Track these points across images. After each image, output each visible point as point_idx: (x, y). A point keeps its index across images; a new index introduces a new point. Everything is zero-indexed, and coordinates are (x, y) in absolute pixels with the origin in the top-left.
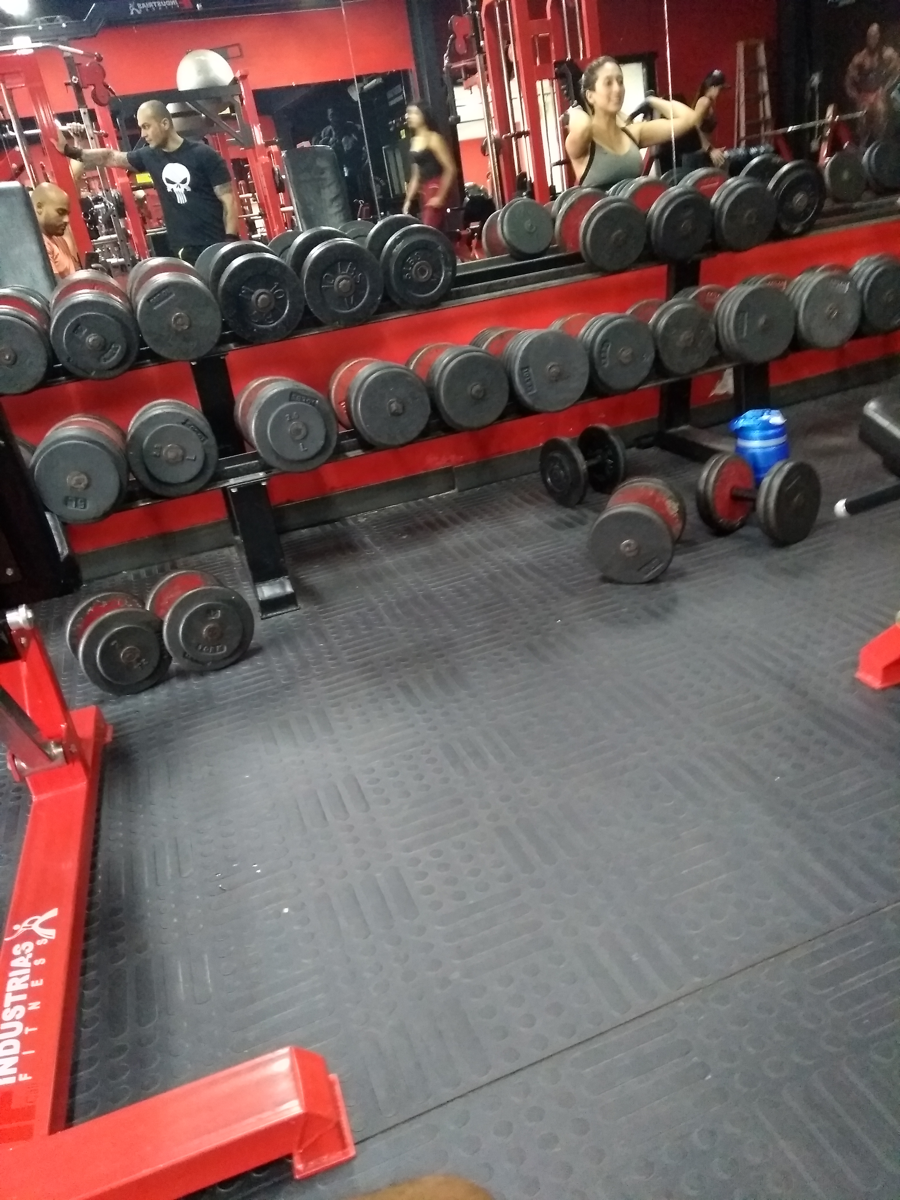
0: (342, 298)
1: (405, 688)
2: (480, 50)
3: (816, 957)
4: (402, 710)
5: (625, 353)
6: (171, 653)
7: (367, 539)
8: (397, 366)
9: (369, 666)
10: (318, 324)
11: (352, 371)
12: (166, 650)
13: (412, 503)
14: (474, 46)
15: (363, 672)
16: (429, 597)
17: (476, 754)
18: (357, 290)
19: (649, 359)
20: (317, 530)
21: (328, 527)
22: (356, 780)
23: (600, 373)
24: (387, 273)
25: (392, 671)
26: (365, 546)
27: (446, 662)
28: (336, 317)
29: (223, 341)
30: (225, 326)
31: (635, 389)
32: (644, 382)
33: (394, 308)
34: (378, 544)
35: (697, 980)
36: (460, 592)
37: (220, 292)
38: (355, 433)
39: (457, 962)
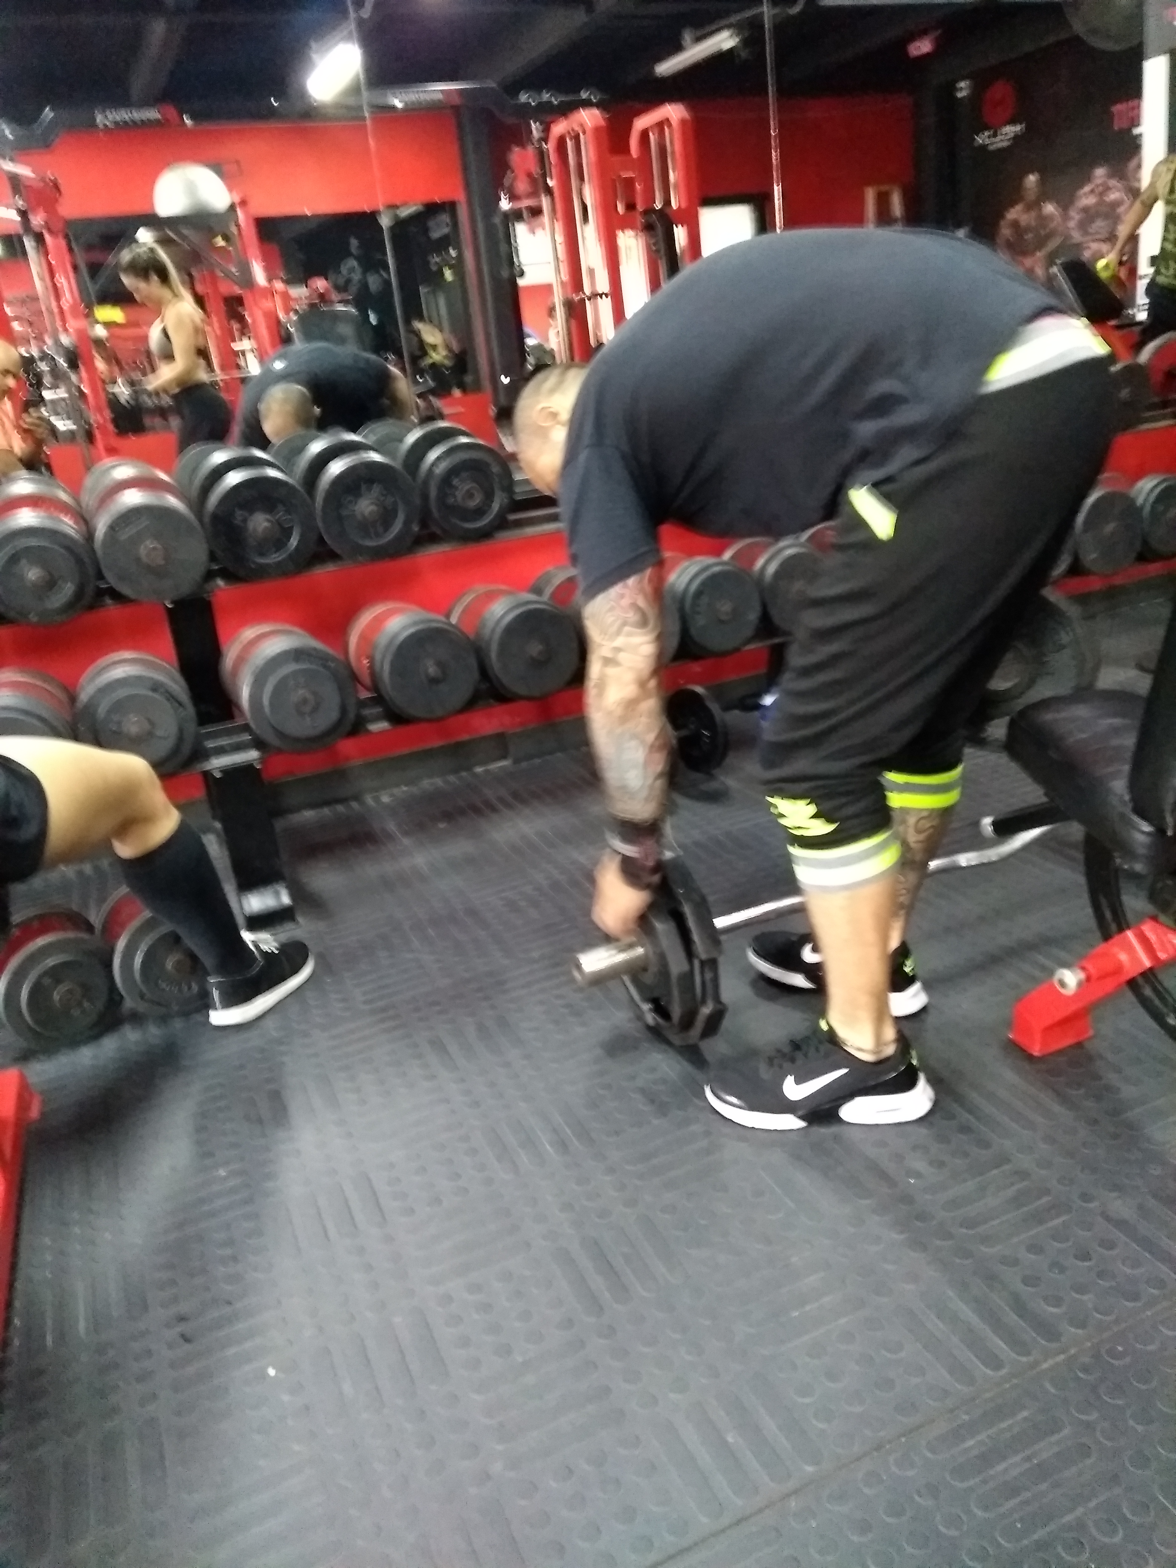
0: (366, 527)
1: (438, 1046)
2: (549, 191)
3: (957, 1434)
4: (433, 1077)
5: (725, 607)
6: (123, 993)
7: (391, 826)
8: (436, 619)
9: (391, 1013)
10: (333, 556)
11: (379, 621)
12: (117, 989)
13: (452, 778)
14: (541, 184)
15: (383, 1021)
16: (472, 912)
17: (529, 1143)
18: (386, 517)
19: (753, 616)
20: (326, 811)
21: (340, 808)
22: (369, 1180)
23: (693, 632)
24: (425, 497)
25: (421, 1019)
26: (390, 837)
27: (493, 1007)
28: (358, 550)
29: (210, 575)
30: (213, 557)
31: (737, 650)
32: (749, 641)
33: (433, 539)
34: (406, 834)
35: (810, 1469)
36: (512, 906)
37: (207, 519)
38: (379, 699)
39: (500, 1448)
